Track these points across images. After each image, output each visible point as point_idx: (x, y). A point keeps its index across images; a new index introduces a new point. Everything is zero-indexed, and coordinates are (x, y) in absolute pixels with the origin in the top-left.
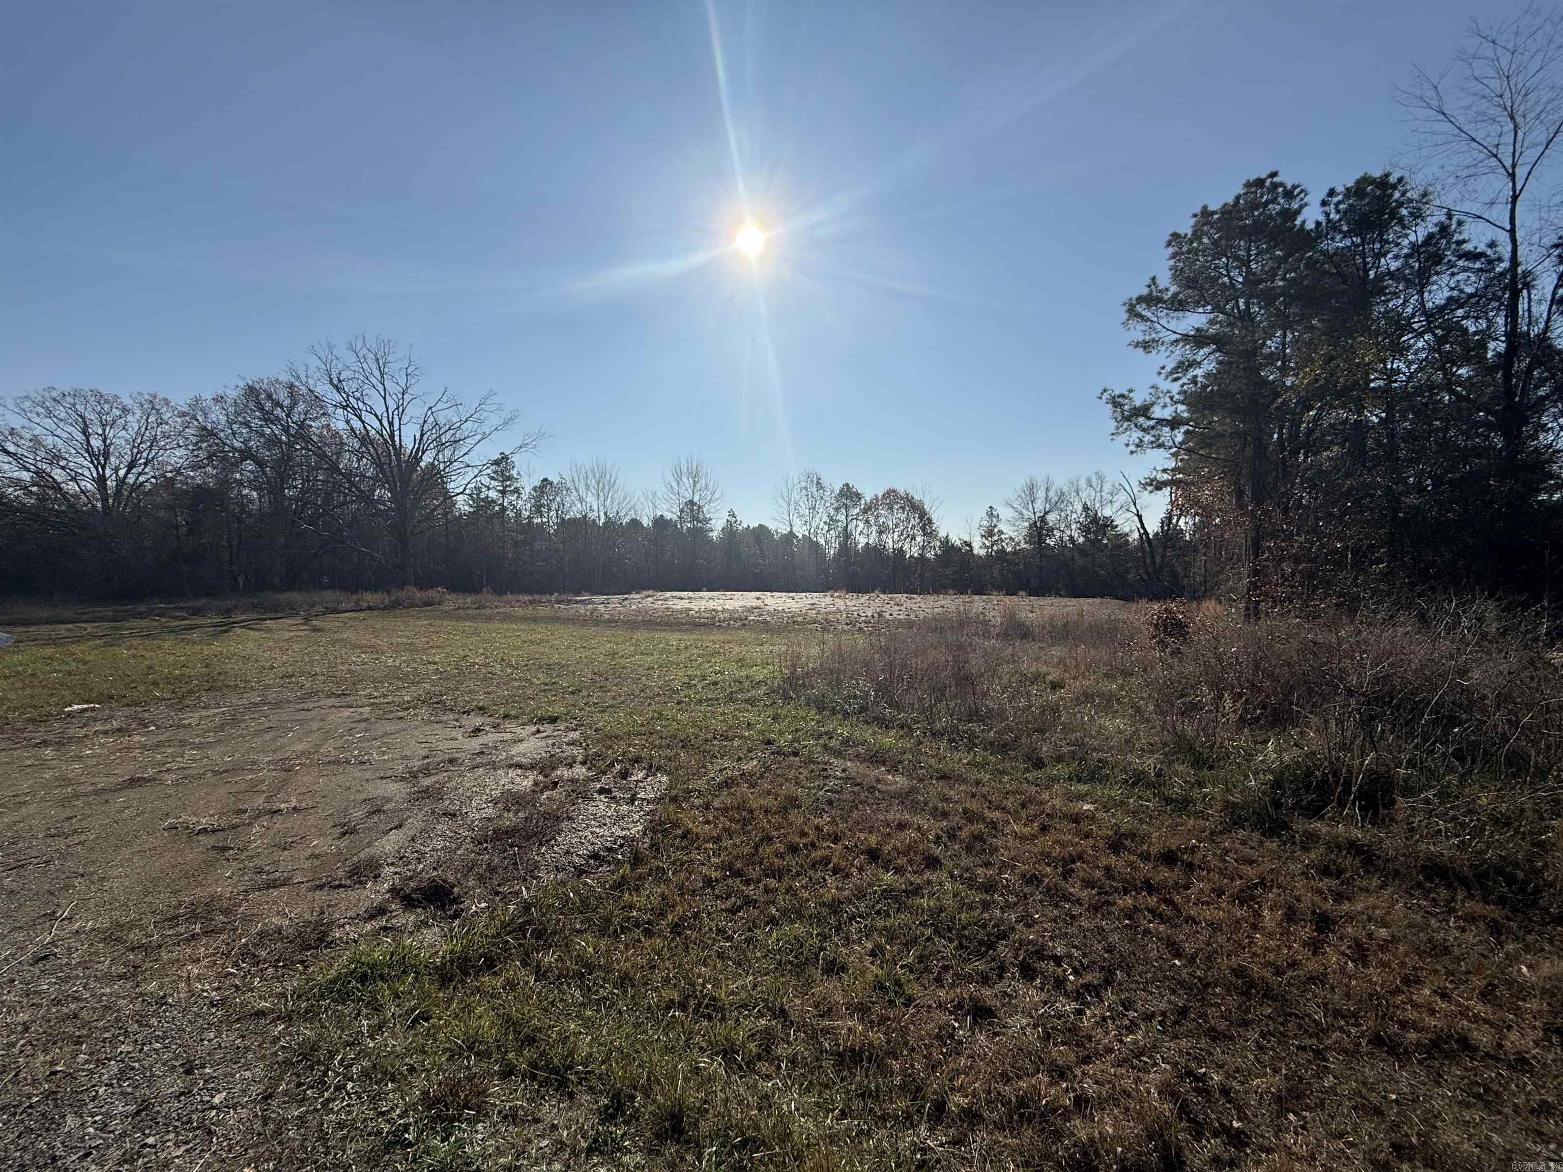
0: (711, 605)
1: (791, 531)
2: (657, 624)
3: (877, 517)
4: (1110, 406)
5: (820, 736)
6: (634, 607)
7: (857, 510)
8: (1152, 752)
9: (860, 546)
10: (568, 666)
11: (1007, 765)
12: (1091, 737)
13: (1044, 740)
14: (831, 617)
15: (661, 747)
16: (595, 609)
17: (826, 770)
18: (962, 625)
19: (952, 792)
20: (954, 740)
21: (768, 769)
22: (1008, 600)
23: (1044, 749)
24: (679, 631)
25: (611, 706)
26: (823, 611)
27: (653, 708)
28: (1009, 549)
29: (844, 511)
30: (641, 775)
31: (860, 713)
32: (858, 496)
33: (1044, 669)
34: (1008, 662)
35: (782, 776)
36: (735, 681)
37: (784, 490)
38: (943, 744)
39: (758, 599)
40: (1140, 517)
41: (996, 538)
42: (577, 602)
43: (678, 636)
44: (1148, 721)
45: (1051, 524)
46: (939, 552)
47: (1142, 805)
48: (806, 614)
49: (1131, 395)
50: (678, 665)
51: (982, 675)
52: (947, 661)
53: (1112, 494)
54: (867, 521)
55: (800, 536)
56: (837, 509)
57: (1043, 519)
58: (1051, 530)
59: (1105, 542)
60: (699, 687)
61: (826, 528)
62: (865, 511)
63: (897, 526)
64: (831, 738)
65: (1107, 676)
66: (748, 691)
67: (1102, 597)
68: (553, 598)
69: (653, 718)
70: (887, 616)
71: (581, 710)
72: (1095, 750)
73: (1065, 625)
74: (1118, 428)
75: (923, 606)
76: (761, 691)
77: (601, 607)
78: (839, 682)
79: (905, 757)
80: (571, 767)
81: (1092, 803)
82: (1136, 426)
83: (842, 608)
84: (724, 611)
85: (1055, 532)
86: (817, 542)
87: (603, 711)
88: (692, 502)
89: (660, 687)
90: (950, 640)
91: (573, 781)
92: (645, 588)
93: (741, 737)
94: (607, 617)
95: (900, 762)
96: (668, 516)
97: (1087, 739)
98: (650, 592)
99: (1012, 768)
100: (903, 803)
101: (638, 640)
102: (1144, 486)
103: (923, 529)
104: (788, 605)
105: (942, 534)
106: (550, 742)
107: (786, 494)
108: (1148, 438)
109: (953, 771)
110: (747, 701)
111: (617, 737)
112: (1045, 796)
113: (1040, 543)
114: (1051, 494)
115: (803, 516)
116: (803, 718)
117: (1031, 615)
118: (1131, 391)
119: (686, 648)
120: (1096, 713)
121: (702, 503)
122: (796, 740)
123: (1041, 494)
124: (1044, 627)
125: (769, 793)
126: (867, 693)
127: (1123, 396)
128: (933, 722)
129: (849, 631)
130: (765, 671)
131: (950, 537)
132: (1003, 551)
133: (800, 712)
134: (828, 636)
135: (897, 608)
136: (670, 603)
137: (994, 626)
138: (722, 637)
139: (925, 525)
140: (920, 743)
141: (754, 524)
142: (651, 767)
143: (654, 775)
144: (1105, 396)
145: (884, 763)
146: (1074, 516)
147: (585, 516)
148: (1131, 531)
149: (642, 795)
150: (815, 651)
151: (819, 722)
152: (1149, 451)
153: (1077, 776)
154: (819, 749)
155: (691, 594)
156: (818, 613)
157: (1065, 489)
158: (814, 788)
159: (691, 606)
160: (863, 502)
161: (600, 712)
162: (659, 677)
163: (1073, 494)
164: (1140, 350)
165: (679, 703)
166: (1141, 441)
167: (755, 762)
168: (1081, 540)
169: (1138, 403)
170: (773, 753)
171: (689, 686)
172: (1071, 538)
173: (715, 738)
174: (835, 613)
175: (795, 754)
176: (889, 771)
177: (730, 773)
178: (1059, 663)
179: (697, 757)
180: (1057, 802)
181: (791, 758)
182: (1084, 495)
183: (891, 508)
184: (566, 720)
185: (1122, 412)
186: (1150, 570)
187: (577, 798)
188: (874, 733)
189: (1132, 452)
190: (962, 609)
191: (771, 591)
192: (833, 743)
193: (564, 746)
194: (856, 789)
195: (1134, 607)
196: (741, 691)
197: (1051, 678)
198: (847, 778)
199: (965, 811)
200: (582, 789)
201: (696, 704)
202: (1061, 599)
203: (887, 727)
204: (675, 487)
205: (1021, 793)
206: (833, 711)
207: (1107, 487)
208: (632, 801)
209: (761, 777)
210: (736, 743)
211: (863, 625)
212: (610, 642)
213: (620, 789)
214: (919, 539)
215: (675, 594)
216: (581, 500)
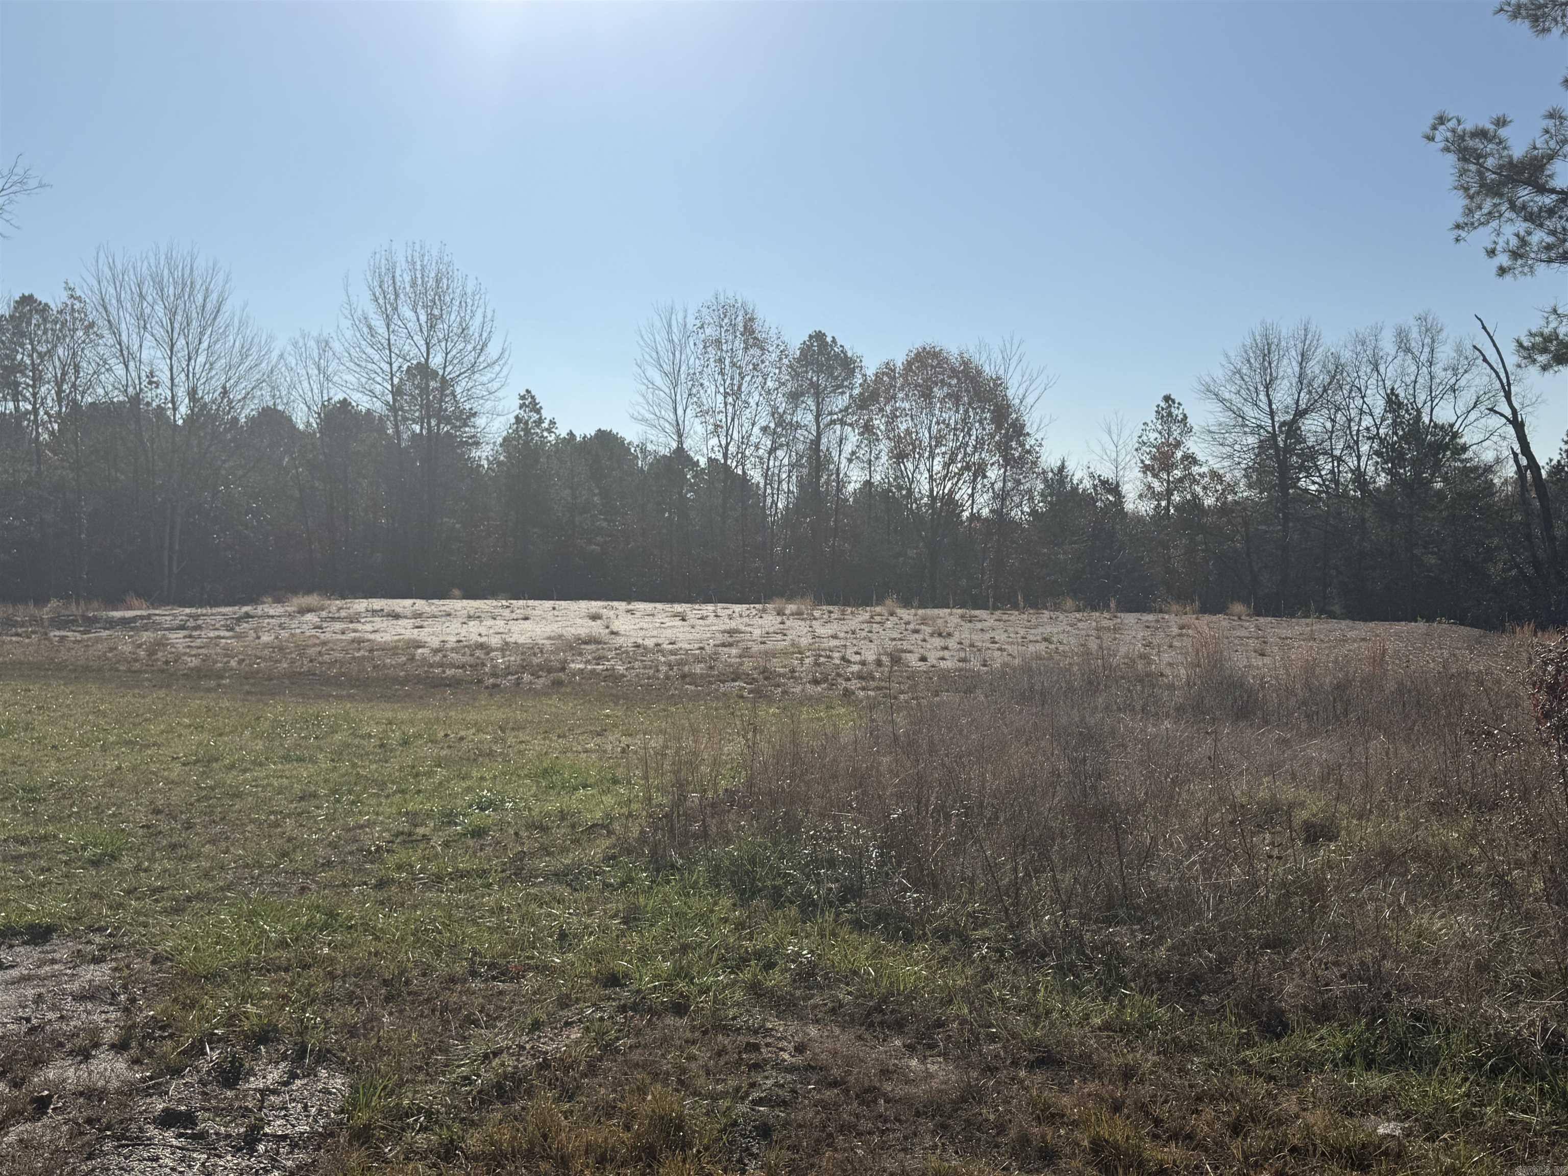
0: (473, 632)
1: (680, 450)
2: (327, 681)
3: (892, 419)
4: (1452, 158)
5: (743, 961)
6: (266, 638)
7: (840, 402)
8: (1537, 992)
9: (851, 488)
10: (84, 792)
11: (1199, 1028)
12: (1399, 958)
13: (1287, 967)
14: (776, 665)
15: (329, 999)
16: (161, 644)
17: (756, 1047)
18: (1092, 685)
19: (1065, 1100)
20: (1072, 968)
21: (609, 1049)
22: (1206, 624)
23: (1289, 988)
24: (388, 699)
25: (199, 897)
26: (756, 648)
27: (312, 898)
28: (1209, 501)
29: (811, 402)
30: (274, 1075)
31: (844, 901)
32: (848, 365)
33: (1287, 793)
34: (1203, 775)
35: (643, 1066)
36: (532, 826)
37: (663, 346)
38: (1045, 978)
39: (595, 617)
40: (1519, 426)
41: (1178, 473)
42: (111, 624)
43: (385, 712)
44: (1529, 917)
45: (1311, 441)
46: (1041, 507)
47: (1511, 1121)
48: (715, 657)
49: (1503, 132)
50: (382, 785)
51: (1140, 806)
52: (1057, 775)
53: (1455, 370)
54: (868, 429)
55: (703, 462)
56: (794, 397)
57: (1292, 428)
58: (1311, 455)
59: (1439, 485)
60: (437, 842)
61: (767, 442)
62: (865, 401)
63: (939, 440)
64: (770, 966)
65: (1435, 808)
66: (564, 850)
67: (1430, 619)
68: (46, 613)
69: (310, 925)
70: (912, 660)
71: (117, 906)
72: (1404, 989)
73: (1341, 687)
74: (1469, 211)
75: (1000, 636)
76: (597, 850)
77: (177, 638)
78: (793, 827)
79: (953, 1010)
80: (87, 1057)
81: (1397, 1118)
82: (1513, 207)
83: (804, 642)
84: (505, 647)
85: (1321, 460)
86: (744, 479)
87: (177, 911)
88: (423, 370)
89: (333, 845)
90: (1064, 721)
91: (91, 1094)
92: (295, 590)
93: (543, 969)
94: (193, 662)
95: (939, 1024)
96: (362, 402)
97: (1388, 964)
98: (312, 600)
99: (1211, 1037)
100: (944, 1127)
101: (276, 724)
102: (1528, 352)
103: (1004, 449)
104: (669, 633)
105: (1049, 459)
106: (30, 992)
107: (666, 357)
108: (1538, 237)
109: (1069, 1045)
110: (559, 876)
111: (212, 976)
112: (1289, 1104)
113: (1284, 488)
114: (1314, 367)
115: (713, 411)
116: (703, 918)
117: (1258, 662)
118: (1501, 122)
119: (405, 743)
120: (1412, 901)
121: (452, 371)
122: (681, 973)
123: (1288, 368)
124: (1290, 692)
125: (610, 1110)
126: (861, 853)
127: (1481, 134)
128: (1021, 924)
129: (819, 700)
130: (609, 800)
131: (1071, 466)
132: (1195, 504)
133: (694, 901)
134: (768, 712)
135: (938, 642)
136: (365, 628)
137: (1171, 687)
138: (499, 715)
139: (1008, 438)
140: (988, 976)
141: (585, 429)
142: (301, 1053)
143: (311, 1073)
144: (1442, 133)
145: (899, 1026)
146: (1367, 421)
147: (136, 400)
148: (1498, 461)
149: (276, 1127)
150: (734, 748)
151: (740, 925)
152: (1541, 268)
153: (1365, 1054)
154: (739, 995)
155: (421, 605)
156: (746, 653)
157: (1346, 356)
158: (724, 1095)
159: (422, 635)
160: (858, 380)
161: (165, 911)
162: (330, 818)
163: (1366, 369)
164: (1523, 27)
165: (381, 884)
166: (1523, 242)
167: (575, 1034)
168: (1382, 480)
169: (1518, 151)
170: (623, 1009)
171: (408, 839)
172: (1359, 474)
173: (474, 974)
174: (785, 653)
175: (680, 1009)
176: (911, 1048)
177: (510, 1062)
178: (1324, 779)
179: (426, 1024)
180: (1317, 1118)
181: (670, 1020)
182: (1390, 372)
183: (927, 395)
184: (74, 935)
185: (1480, 174)
186: (1541, 554)
187: (100, 1140)
188: (877, 952)
189: (1502, 271)
190: (1093, 645)
191: (628, 599)
192: (774, 979)
193: (69, 1004)
194: (829, 1094)
195: (1503, 642)
196: (545, 850)
197: (1305, 814)
198: (809, 1068)
199: (1098, 1145)
200: (114, 1115)
201: (427, 887)
202: (1334, 624)
203: (909, 937)
204: (382, 330)
205: (1233, 1098)
206: (777, 899)
207: (1445, 354)
208: (249, 1142)
209: (592, 1070)
210: (530, 983)
211: (854, 685)
212: (200, 728)
213: (218, 1112)
214: (993, 473)
215: (378, 604)
216: (126, 356)
